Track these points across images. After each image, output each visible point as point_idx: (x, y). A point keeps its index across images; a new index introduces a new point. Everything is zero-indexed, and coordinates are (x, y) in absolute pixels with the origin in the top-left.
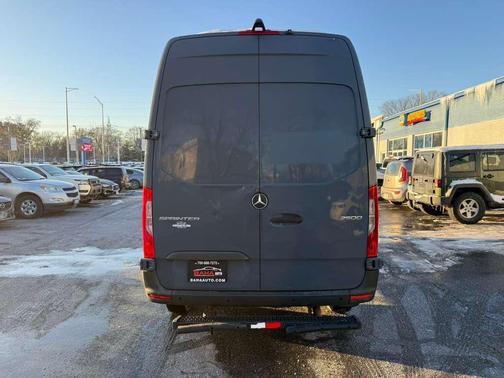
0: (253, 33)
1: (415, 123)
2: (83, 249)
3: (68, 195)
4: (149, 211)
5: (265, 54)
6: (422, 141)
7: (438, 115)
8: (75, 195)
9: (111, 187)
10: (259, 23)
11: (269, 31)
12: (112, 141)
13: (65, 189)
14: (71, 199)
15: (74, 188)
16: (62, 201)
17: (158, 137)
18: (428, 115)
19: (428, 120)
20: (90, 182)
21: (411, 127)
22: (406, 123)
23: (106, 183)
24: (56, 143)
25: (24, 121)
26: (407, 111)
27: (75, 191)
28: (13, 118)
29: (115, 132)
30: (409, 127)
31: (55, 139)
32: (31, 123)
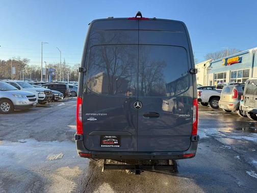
0: (135, 19)
1: (232, 64)
2: (26, 140)
3: (30, 100)
4: (80, 110)
5: (142, 30)
6: (236, 74)
7: (247, 59)
8: (34, 100)
9: (59, 95)
10: (139, 14)
11: (144, 18)
12: (65, 71)
13: (28, 97)
14: (31, 103)
15: (34, 96)
16: (25, 104)
17: (86, 71)
18: (240, 59)
19: (240, 62)
20: (45, 92)
21: (229, 66)
22: (226, 64)
23: (56, 93)
24: (38, 71)
25: (22, 59)
26: (227, 57)
27: (34, 98)
28: (16, 57)
29: (67, 66)
30: (227, 66)
31: (37, 69)
32: (25, 60)
